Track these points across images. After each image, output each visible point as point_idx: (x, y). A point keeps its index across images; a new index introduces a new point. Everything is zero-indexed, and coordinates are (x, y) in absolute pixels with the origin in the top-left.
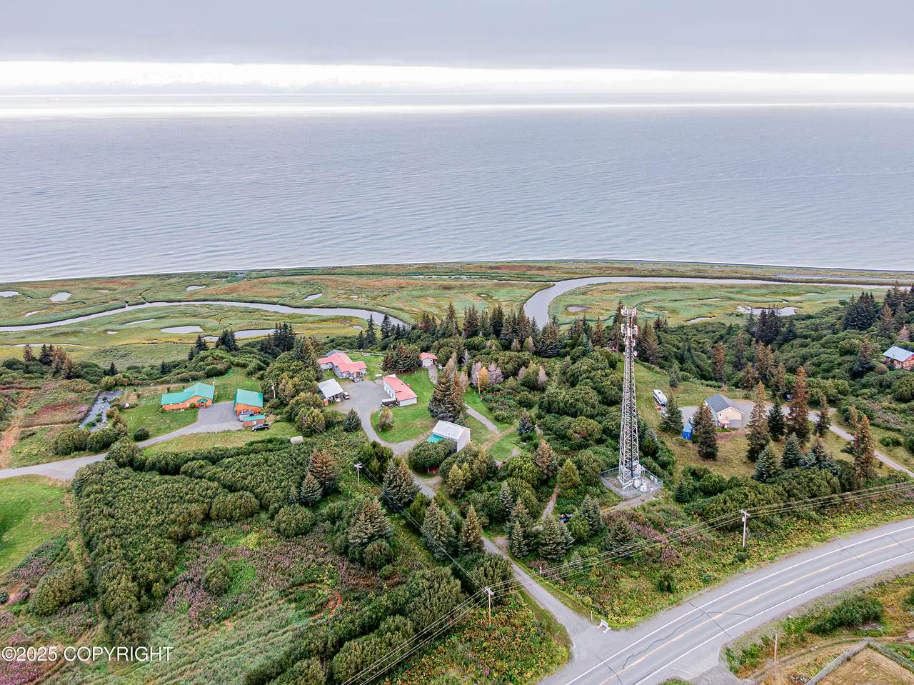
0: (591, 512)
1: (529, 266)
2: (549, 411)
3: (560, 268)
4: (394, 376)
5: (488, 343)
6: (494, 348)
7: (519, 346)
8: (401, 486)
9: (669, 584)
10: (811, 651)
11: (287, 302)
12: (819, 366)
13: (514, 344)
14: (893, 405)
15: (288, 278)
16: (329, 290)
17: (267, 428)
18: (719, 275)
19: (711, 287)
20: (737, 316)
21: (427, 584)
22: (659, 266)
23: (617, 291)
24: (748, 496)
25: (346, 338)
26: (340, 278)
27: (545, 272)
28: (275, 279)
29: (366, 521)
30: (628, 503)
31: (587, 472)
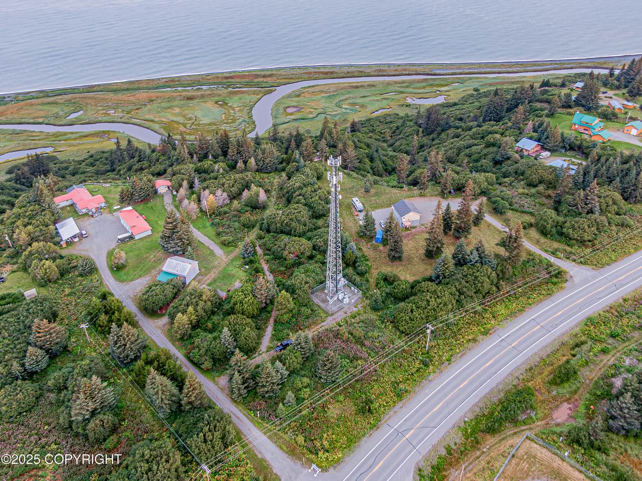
0: (303, 344)
1: (255, 75)
2: (268, 231)
3: (280, 75)
4: (130, 208)
5: (216, 167)
6: (221, 170)
7: (243, 166)
8: (126, 345)
9: (369, 407)
10: (483, 452)
11: (52, 121)
12: (470, 157)
13: (239, 165)
14: (526, 191)
15: (51, 99)
16: (89, 107)
17: (2, 281)
18: (394, 73)
19: (389, 84)
20: (407, 106)
21: (146, 466)
22: (352, 69)
23: (322, 92)
24: (429, 301)
25: (103, 152)
26: (100, 95)
27: (269, 79)
28: (39, 101)
29: (86, 399)
30: (333, 317)
31: (299, 296)
